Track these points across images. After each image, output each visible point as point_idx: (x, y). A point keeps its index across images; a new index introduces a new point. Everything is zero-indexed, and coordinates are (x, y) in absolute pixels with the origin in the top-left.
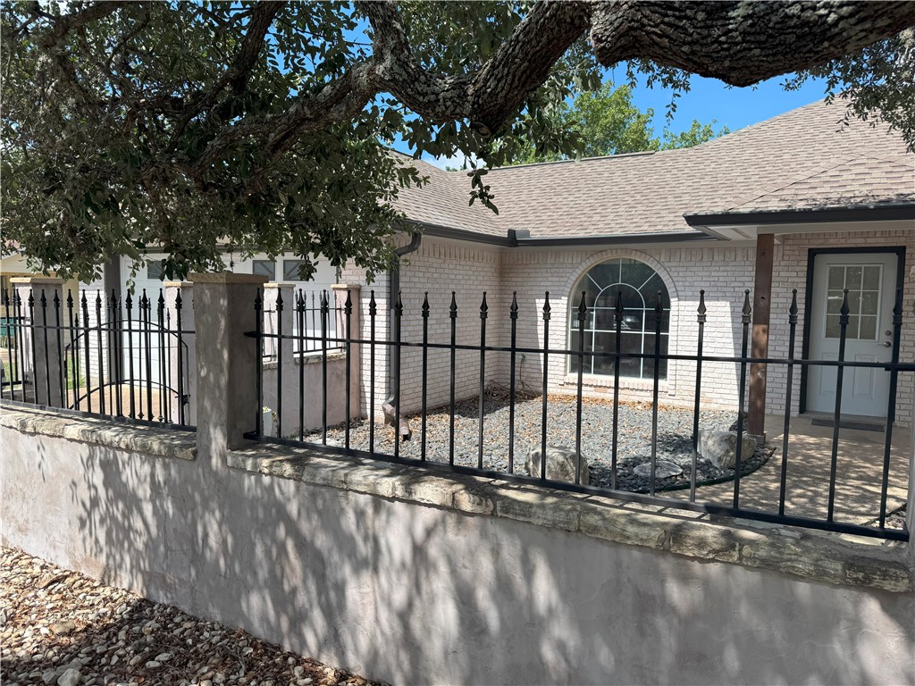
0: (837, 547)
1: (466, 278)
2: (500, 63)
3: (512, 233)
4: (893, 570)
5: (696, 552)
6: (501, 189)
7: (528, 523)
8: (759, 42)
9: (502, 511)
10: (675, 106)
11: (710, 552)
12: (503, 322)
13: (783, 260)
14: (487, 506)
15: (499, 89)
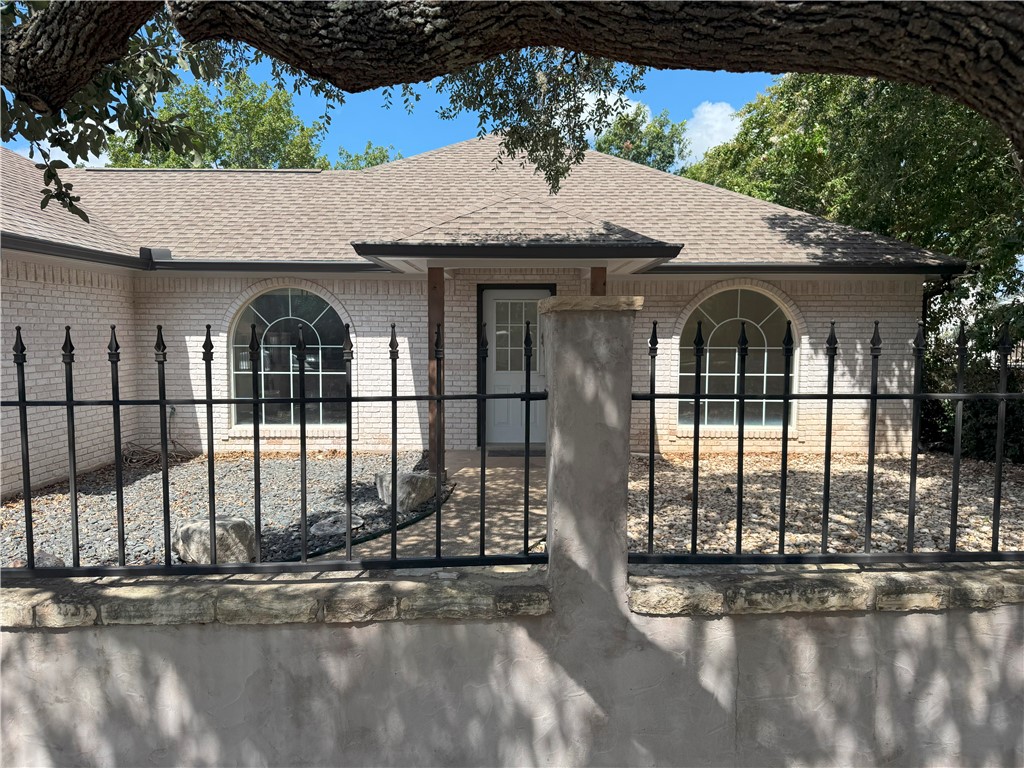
0: (489, 581)
1: (81, 309)
2: (54, 18)
3: (146, 253)
4: (536, 594)
5: (352, 617)
6: (129, 196)
7: (148, 625)
8: (361, 43)
9: (109, 616)
10: (329, 118)
11: (367, 613)
12: (140, 366)
13: (455, 295)
14: (87, 614)
15: (56, 53)
